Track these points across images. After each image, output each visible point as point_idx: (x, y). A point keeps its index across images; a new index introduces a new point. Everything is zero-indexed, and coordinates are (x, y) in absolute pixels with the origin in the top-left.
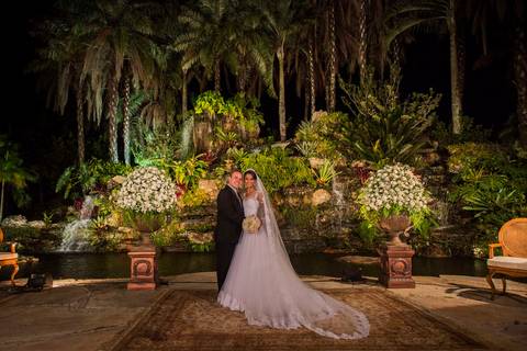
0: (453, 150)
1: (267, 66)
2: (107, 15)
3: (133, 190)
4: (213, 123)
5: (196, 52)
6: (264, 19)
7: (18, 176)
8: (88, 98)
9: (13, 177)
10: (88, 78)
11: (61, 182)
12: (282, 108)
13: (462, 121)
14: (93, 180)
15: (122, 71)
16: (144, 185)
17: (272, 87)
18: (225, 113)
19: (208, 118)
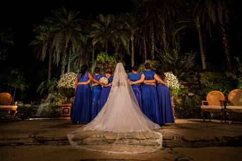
0: (202, 75)
1: (127, 43)
2: (64, 24)
3: (64, 80)
4: (104, 65)
5: (98, 38)
6: (126, 25)
7: (22, 85)
8: (54, 55)
9: (20, 86)
10: (55, 47)
11: (40, 87)
12: (132, 59)
13: (206, 64)
14: (53, 87)
15: (68, 45)
16: (69, 78)
17: (128, 51)
18: (109, 61)
19: (102, 63)
